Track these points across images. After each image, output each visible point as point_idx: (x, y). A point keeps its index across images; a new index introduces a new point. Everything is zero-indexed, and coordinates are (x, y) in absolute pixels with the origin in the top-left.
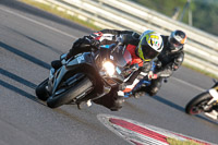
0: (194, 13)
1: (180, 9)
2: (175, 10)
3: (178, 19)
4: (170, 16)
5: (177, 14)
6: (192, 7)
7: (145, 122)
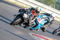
0: (56, 5)
1: (52, 4)
2: (50, 4)
3: (51, 7)
4: (49, 6)
5: (51, 5)
6: (55, 3)
7: (42, 35)
